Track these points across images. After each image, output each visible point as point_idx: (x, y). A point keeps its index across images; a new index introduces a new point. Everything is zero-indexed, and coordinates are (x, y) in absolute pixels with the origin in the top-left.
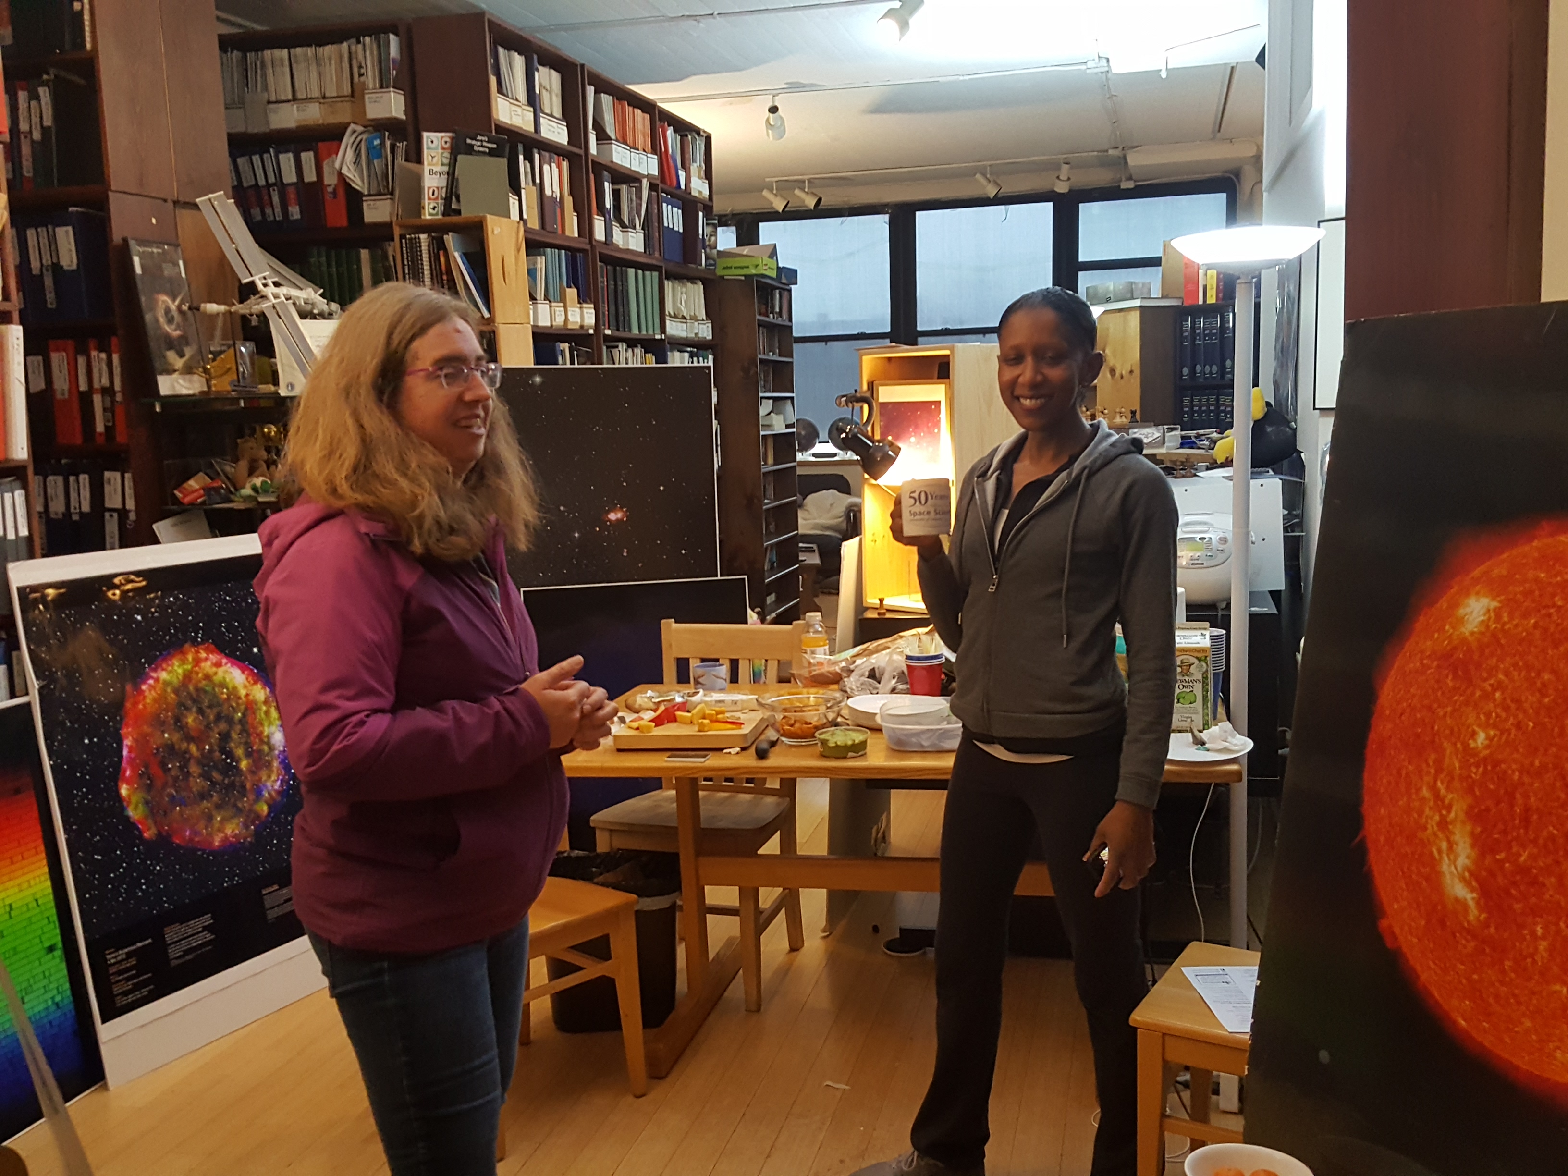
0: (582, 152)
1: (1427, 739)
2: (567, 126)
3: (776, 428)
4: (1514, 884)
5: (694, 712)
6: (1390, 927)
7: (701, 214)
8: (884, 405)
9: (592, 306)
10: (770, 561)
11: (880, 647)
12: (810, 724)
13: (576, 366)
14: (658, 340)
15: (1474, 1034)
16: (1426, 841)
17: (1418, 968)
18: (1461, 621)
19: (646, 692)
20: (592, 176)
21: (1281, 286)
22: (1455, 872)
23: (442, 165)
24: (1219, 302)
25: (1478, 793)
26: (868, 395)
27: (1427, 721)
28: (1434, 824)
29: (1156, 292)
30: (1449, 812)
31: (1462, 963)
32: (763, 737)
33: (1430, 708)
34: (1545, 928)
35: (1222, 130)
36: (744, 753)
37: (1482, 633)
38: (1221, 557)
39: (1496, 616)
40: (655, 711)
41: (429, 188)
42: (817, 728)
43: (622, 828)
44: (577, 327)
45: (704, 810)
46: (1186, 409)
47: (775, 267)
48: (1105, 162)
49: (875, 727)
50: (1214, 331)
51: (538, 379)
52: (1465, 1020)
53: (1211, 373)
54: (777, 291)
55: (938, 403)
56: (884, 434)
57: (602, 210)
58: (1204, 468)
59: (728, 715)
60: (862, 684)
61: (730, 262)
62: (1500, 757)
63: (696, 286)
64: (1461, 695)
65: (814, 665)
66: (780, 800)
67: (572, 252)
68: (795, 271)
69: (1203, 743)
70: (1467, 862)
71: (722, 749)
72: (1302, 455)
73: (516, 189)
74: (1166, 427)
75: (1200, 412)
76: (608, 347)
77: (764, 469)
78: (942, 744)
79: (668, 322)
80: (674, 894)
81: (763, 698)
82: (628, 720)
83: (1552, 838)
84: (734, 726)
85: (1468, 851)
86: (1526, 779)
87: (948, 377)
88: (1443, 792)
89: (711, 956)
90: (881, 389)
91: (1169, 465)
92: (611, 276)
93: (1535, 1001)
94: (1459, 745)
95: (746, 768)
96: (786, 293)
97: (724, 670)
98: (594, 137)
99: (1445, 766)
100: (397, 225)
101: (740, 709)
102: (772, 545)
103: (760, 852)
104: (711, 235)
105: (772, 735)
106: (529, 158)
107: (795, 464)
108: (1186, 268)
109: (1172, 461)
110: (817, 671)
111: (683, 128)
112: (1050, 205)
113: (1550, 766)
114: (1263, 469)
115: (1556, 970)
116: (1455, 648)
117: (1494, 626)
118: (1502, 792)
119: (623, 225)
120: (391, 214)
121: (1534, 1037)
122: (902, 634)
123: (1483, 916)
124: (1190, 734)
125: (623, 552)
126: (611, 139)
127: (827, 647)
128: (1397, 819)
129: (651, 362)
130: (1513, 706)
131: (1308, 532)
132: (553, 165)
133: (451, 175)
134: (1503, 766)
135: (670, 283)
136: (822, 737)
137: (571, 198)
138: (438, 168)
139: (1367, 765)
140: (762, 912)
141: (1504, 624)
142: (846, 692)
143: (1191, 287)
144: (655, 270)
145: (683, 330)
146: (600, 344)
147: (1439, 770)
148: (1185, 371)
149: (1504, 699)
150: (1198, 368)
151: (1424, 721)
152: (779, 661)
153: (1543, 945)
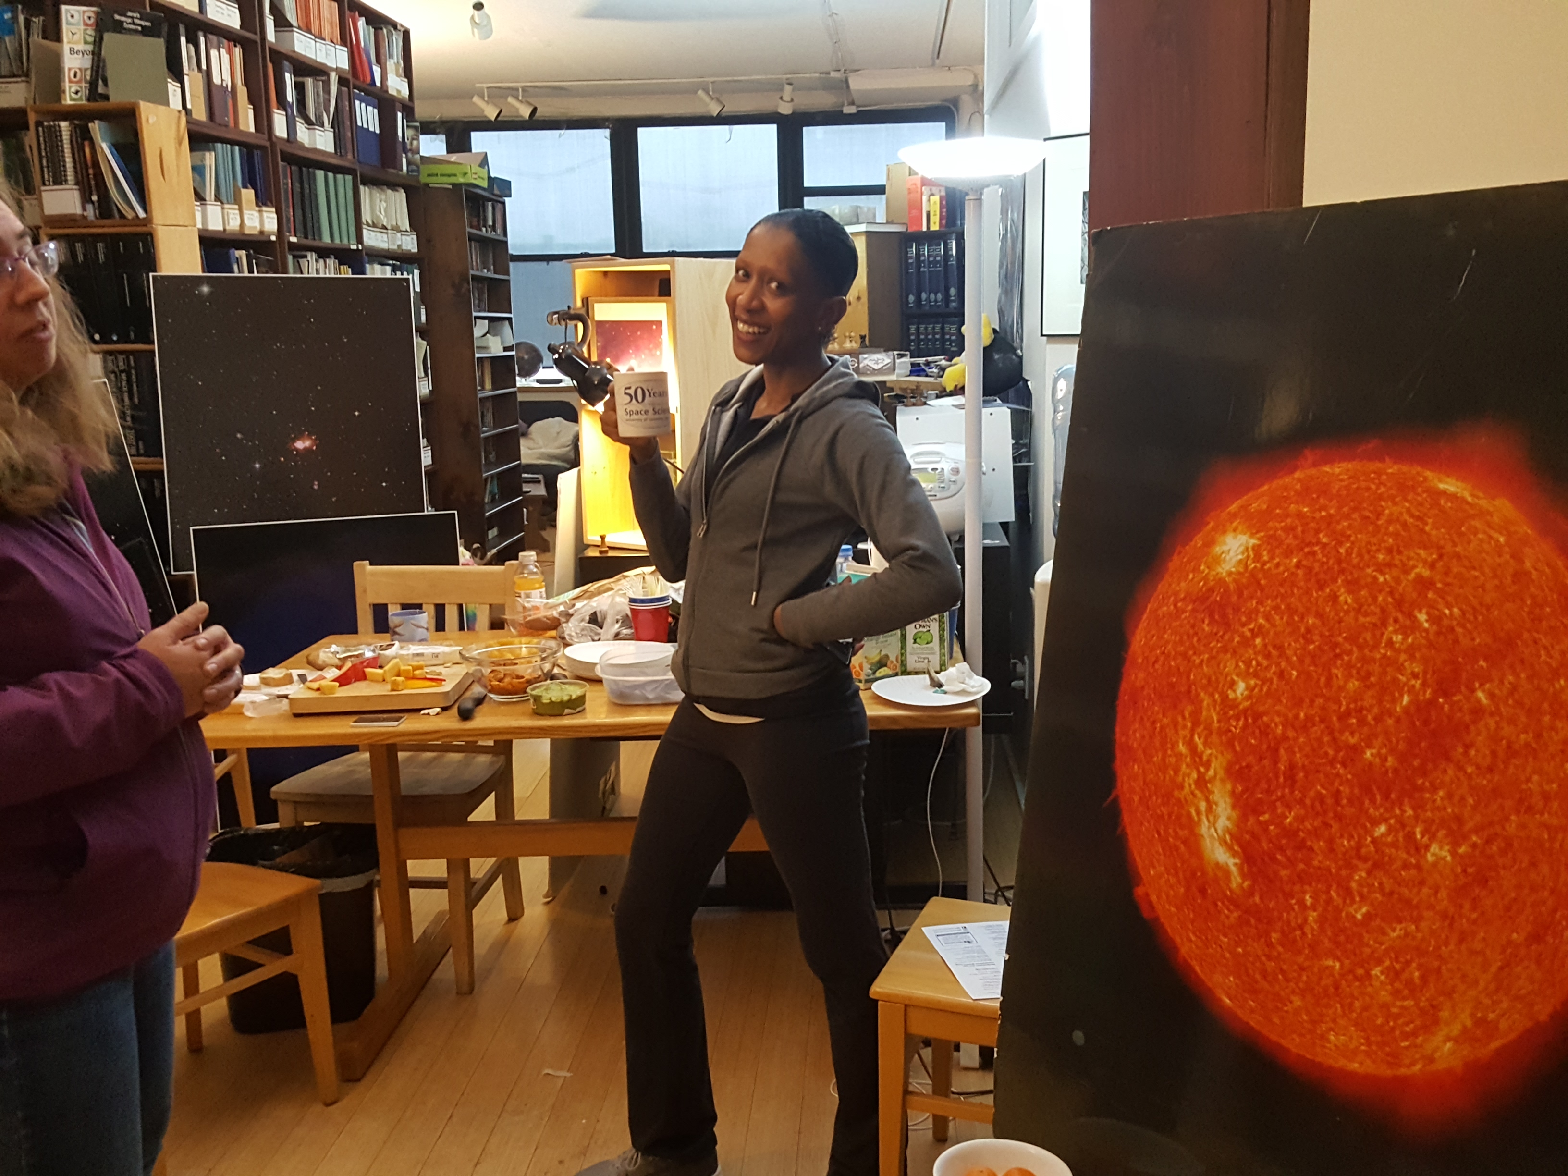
0: (258, 38)
1: (1183, 689)
2: (239, 9)
3: (493, 350)
4: (1282, 849)
5: (386, 668)
6: (1147, 895)
7: (399, 115)
8: (600, 324)
9: (274, 210)
10: (490, 492)
11: (602, 589)
12: (523, 677)
13: (256, 274)
14: (354, 250)
15: (1239, 1012)
16: (1182, 799)
17: (1178, 940)
18: (1218, 560)
19: (330, 647)
20: (270, 66)
21: (1004, 212)
22: (1215, 835)
23: (86, 42)
24: (943, 229)
25: (1238, 749)
26: (583, 312)
27: (1182, 669)
28: (1191, 781)
29: (881, 217)
30: (1208, 769)
31: (1225, 936)
32: (468, 694)
33: (1184, 655)
34: (1315, 897)
35: (941, 55)
36: (445, 713)
37: (1239, 573)
38: (953, 488)
39: (1255, 555)
40: (339, 668)
41: (70, 69)
42: (530, 682)
43: (309, 799)
44: (256, 232)
45: (406, 776)
46: (912, 337)
47: (486, 176)
48: (830, 86)
49: (596, 678)
50: (938, 259)
51: (205, 289)
52: (1230, 999)
53: (936, 301)
54: (490, 203)
55: (659, 323)
56: (602, 354)
57: (282, 103)
58: (934, 396)
59: (427, 670)
60: (583, 630)
61: (435, 169)
62: (1261, 709)
63: (397, 193)
64: (1218, 641)
65: (530, 610)
66: (495, 758)
67: (248, 148)
68: (510, 182)
69: (940, 685)
70: (1228, 823)
71: (420, 710)
72: (1029, 383)
73: (178, 76)
74: (896, 353)
75: (926, 340)
76: (294, 257)
77: (481, 395)
78: (668, 696)
79: (365, 232)
80: (372, 872)
81: (468, 651)
82: (309, 678)
83: (1321, 799)
84: (434, 684)
85: (1229, 811)
86: (1291, 734)
87: (669, 295)
88: (1200, 747)
89: (416, 936)
90: (596, 305)
91: (899, 393)
92: (296, 176)
93: (1304, 978)
94: (1217, 696)
95: (444, 731)
96: (500, 205)
97: (425, 618)
98: (272, 22)
99: (1203, 718)
100: (32, 110)
101: (441, 662)
102: (492, 476)
103: (470, 819)
104: (413, 139)
105: (477, 690)
106: (193, 40)
107: (515, 389)
108: (910, 193)
109: (901, 389)
110: (533, 616)
111: (377, 20)
112: (774, 127)
113: (1317, 719)
114: (992, 398)
115: (1327, 944)
116: (1211, 590)
117: (1253, 566)
118: (1265, 747)
119: (308, 122)
120: (26, 99)
121: (1305, 1017)
122: (626, 574)
123: (1246, 884)
124: (927, 676)
125: (313, 484)
126: (291, 26)
127: (543, 590)
128: (1152, 776)
129: (347, 273)
130: (1274, 653)
131: (1036, 461)
132: (223, 51)
133: (97, 55)
134: (1265, 719)
135: (367, 188)
136: (534, 693)
137: (245, 89)
138: (80, 47)
139: (1119, 717)
140: (475, 883)
141: (1264, 564)
142: (564, 638)
143: (915, 212)
144: (349, 174)
145: (383, 241)
146: (285, 253)
147: (1196, 723)
148: (912, 298)
149: (1265, 646)
150: (924, 296)
151: (1179, 669)
152: (491, 605)
153: (1312, 916)
